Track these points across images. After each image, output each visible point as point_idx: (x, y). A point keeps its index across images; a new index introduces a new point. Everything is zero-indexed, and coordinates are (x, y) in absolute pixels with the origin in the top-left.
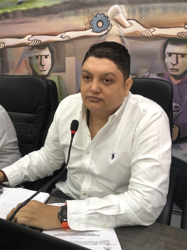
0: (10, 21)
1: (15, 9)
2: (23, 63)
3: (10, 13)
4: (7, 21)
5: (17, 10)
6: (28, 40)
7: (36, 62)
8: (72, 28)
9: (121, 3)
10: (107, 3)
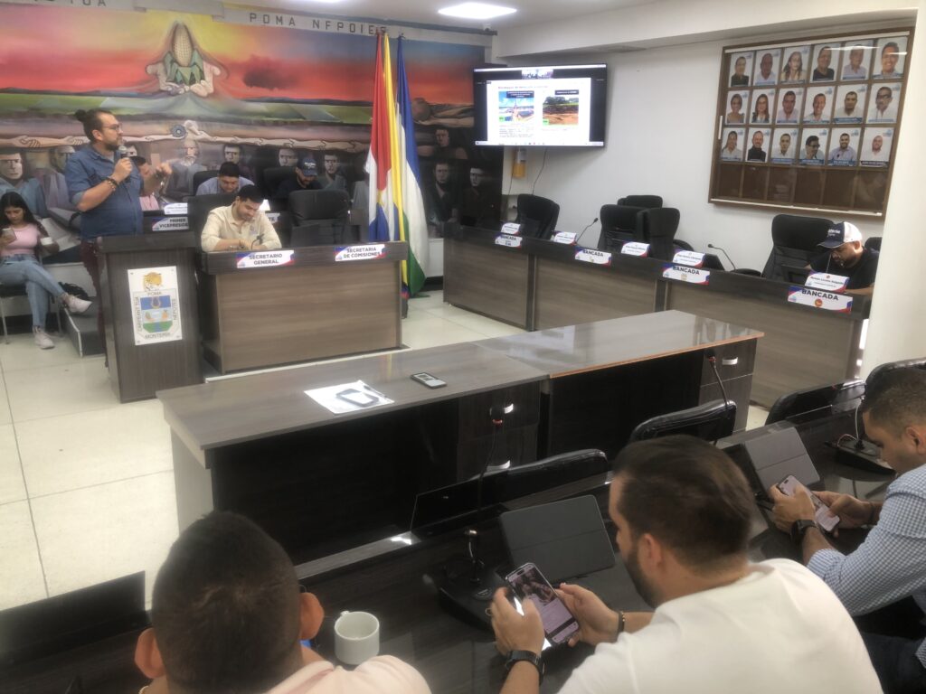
8: (156, 132)
9: (192, 119)
10: (183, 118)
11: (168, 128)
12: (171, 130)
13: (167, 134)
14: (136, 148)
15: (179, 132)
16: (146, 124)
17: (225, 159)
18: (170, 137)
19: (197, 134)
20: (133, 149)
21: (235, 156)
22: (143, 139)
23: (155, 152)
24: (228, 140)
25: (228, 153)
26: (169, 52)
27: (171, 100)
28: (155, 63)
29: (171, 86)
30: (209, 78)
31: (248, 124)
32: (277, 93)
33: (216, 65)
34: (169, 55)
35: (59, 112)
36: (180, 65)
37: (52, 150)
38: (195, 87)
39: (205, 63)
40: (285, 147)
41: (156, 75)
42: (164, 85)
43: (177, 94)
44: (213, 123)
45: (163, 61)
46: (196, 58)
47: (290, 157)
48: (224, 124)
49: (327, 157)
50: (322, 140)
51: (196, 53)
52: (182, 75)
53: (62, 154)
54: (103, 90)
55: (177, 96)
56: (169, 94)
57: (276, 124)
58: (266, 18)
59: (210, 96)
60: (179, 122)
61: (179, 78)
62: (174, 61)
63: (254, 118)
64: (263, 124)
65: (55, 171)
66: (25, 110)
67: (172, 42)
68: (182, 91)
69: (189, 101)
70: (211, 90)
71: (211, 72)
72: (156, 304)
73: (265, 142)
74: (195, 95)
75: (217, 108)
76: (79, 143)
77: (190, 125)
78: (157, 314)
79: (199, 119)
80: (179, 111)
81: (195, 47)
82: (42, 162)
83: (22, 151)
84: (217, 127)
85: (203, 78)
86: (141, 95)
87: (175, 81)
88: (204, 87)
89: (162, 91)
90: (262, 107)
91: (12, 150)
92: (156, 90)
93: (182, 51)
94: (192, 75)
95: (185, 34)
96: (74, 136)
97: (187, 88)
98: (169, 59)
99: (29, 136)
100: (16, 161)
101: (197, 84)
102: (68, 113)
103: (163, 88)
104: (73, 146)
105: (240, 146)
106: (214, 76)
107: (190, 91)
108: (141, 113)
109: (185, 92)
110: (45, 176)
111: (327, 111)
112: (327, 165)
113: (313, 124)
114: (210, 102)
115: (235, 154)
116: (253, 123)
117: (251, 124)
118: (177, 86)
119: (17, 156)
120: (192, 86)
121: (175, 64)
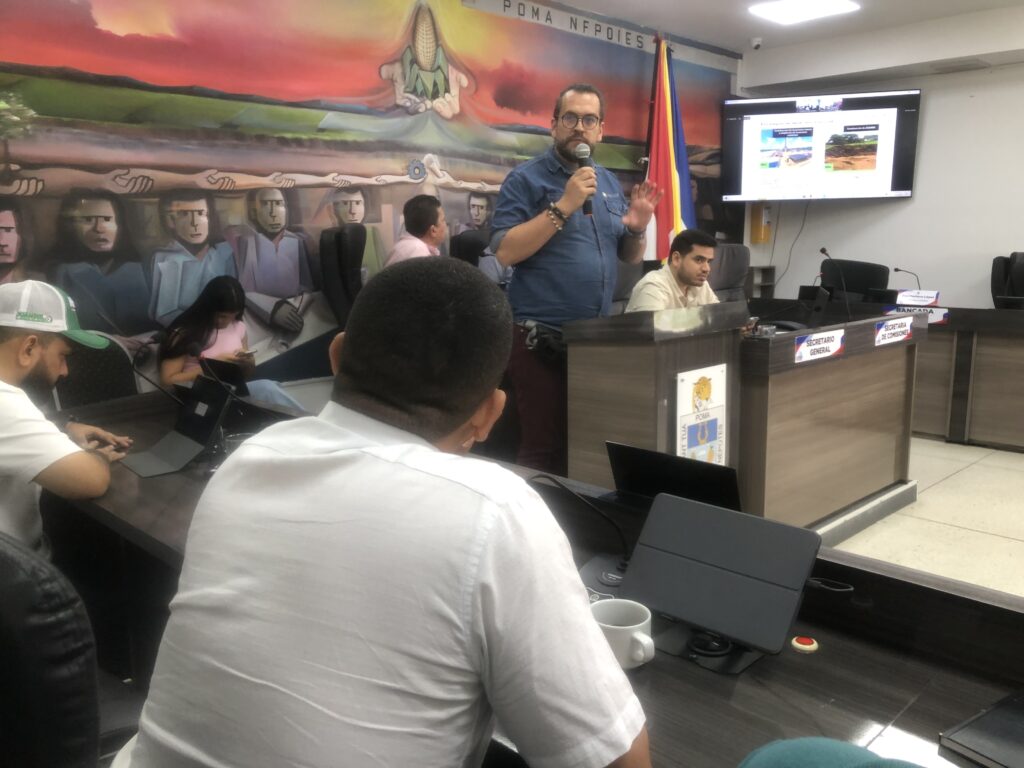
0: (305, 150)
1: (313, 136)
2: (325, 210)
3: (305, 140)
4: (299, 150)
5: (316, 139)
6: (333, 179)
7: (343, 209)
8: (391, 171)
9: (434, 153)
10: (422, 150)
11: (404, 165)
12: (408, 167)
13: (403, 175)
14: (364, 196)
15: (417, 171)
16: (377, 157)
17: (470, 215)
18: (406, 178)
19: (438, 176)
20: (358, 197)
21: (481, 211)
22: (372, 181)
23: (387, 203)
25: (474, 206)
26: (409, 47)
27: (409, 120)
28: (392, 63)
29: (410, 99)
30: (454, 90)
33: (463, 73)
34: (408, 50)
35: (265, 133)
36: (421, 68)
37: (252, 194)
38: (438, 103)
39: (450, 67)
41: (392, 81)
42: (403, 98)
43: (416, 112)
44: (458, 160)
45: (401, 60)
46: (441, 61)
48: (471, 162)
51: (440, 50)
52: (424, 84)
53: (264, 203)
54: (325, 100)
55: (417, 116)
56: (406, 111)
58: (522, 7)
59: (454, 118)
60: (417, 156)
61: (420, 89)
62: (415, 61)
63: (504, 155)
65: (254, 230)
66: (216, 126)
67: (413, 32)
68: (422, 108)
69: (430, 122)
70: (457, 109)
71: (458, 80)
74: (437, 114)
75: (460, 138)
76: (290, 184)
77: (431, 162)
79: (441, 153)
80: (418, 139)
81: (440, 42)
82: (236, 214)
83: (209, 195)
84: (463, 167)
85: (447, 90)
86: (371, 111)
87: (414, 91)
88: (448, 104)
89: (398, 106)
90: (512, 139)
91: (194, 193)
92: (390, 105)
93: (424, 48)
94: (435, 84)
95: (428, 20)
96: (283, 172)
97: (429, 103)
98: (408, 57)
99: (220, 170)
100: (200, 213)
101: (440, 99)
102: (277, 135)
103: (400, 102)
104: (281, 189)
106: (461, 88)
107: (432, 109)
108: (371, 139)
109: (427, 109)
110: (240, 238)
114: (455, 126)
115: (482, 207)
116: (502, 162)
117: (500, 164)
118: (418, 100)
119: (202, 205)
120: (435, 102)
121: (415, 66)
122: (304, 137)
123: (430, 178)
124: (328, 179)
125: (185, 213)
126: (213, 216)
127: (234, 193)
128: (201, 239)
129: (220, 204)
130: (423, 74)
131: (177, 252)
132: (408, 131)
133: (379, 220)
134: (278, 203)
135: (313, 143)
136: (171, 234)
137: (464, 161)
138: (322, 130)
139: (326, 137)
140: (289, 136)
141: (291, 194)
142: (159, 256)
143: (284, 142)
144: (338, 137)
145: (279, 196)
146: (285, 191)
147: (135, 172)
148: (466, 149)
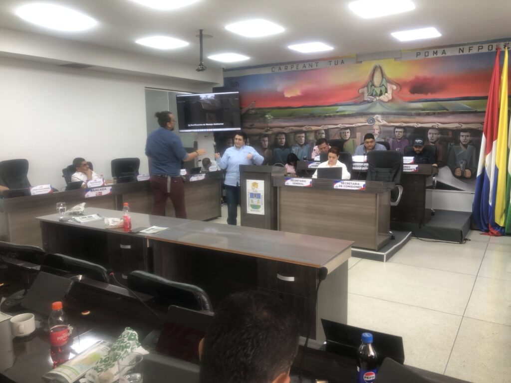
0: (332, 118)
1: (334, 114)
2: (337, 135)
4: (330, 118)
5: (336, 115)
8: (361, 122)
9: (379, 114)
10: (374, 114)
12: (367, 120)
13: (365, 123)
14: (350, 130)
15: (371, 121)
16: (356, 118)
17: (395, 135)
18: (367, 124)
19: (380, 122)
20: (348, 131)
21: (400, 133)
22: (354, 125)
23: (359, 132)
24: (397, 124)
25: (397, 132)
26: (371, 81)
27: (369, 105)
28: (363, 87)
29: (370, 98)
30: (390, 92)
31: (410, 115)
32: (430, 96)
33: (395, 85)
35: (320, 115)
36: (375, 87)
37: (316, 131)
38: (382, 98)
39: (388, 84)
40: (432, 128)
41: (363, 93)
42: (367, 98)
43: (372, 102)
44: (390, 116)
45: (367, 86)
46: (384, 83)
47: (435, 134)
48: (396, 116)
49: (462, 134)
50: (459, 123)
52: (376, 91)
54: (339, 103)
56: (368, 102)
57: (428, 114)
58: (427, 53)
59: (389, 101)
60: (371, 116)
61: (374, 93)
62: (373, 85)
63: (414, 112)
64: (419, 115)
67: (373, 75)
68: (375, 100)
69: (378, 104)
70: (390, 98)
71: (391, 88)
72: (255, 196)
73: (420, 125)
74: (382, 101)
75: (393, 108)
77: (377, 117)
78: (255, 201)
79: (382, 114)
80: (373, 110)
81: (384, 76)
83: (305, 132)
84: (391, 118)
85: (386, 92)
86: (355, 104)
87: (372, 95)
89: (365, 101)
90: (419, 105)
91: (302, 132)
92: (362, 101)
93: (377, 80)
94: (381, 91)
95: (379, 70)
96: (325, 125)
97: (378, 98)
98: (370, 84)
99: (308, 126)
100: (303, 137)
101: (383, 96)
102: (324, 115)
103: (366, 99)
105: (404, 128)
106: (393, 90)
107: (379, 100)
108: (354, 112)
109: (377, 100)
110: (312, 143)
111: (465, 104)
112: (462, 139)
113: (453, 113)
114: (389, 104)
115: (401, 132)
116: (413, 114)
117: (412, 115)
118: (373, 98)
119: (303, 135)
120: (380, 97)
121: (373, 87)
122: (332, 114)
123: (377, 123)
124: (339, 126)
125: (299, 137)
126: (306, 137)
127: (311, 131)
128: (303, 143)
129: (308, 134)
130: (375, 89)
131: (297, 146)
132: (369, 108)
133: (355, 137)
134: (323, 133)
135: (334, 116)
136: (296, 142)
137: (393, 116)
138: (337, 112)
139: (339, 114)
140: (327, 115)
141: (327, 131)
142: (293, 147)
143: (326, 117)
144: (342, 113)
145: (323, 132)
146: (325, 130)
147: (290, 128)
148: (394, 111)
